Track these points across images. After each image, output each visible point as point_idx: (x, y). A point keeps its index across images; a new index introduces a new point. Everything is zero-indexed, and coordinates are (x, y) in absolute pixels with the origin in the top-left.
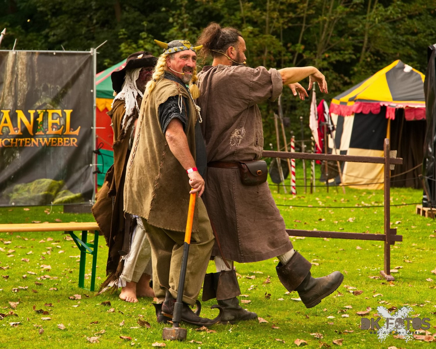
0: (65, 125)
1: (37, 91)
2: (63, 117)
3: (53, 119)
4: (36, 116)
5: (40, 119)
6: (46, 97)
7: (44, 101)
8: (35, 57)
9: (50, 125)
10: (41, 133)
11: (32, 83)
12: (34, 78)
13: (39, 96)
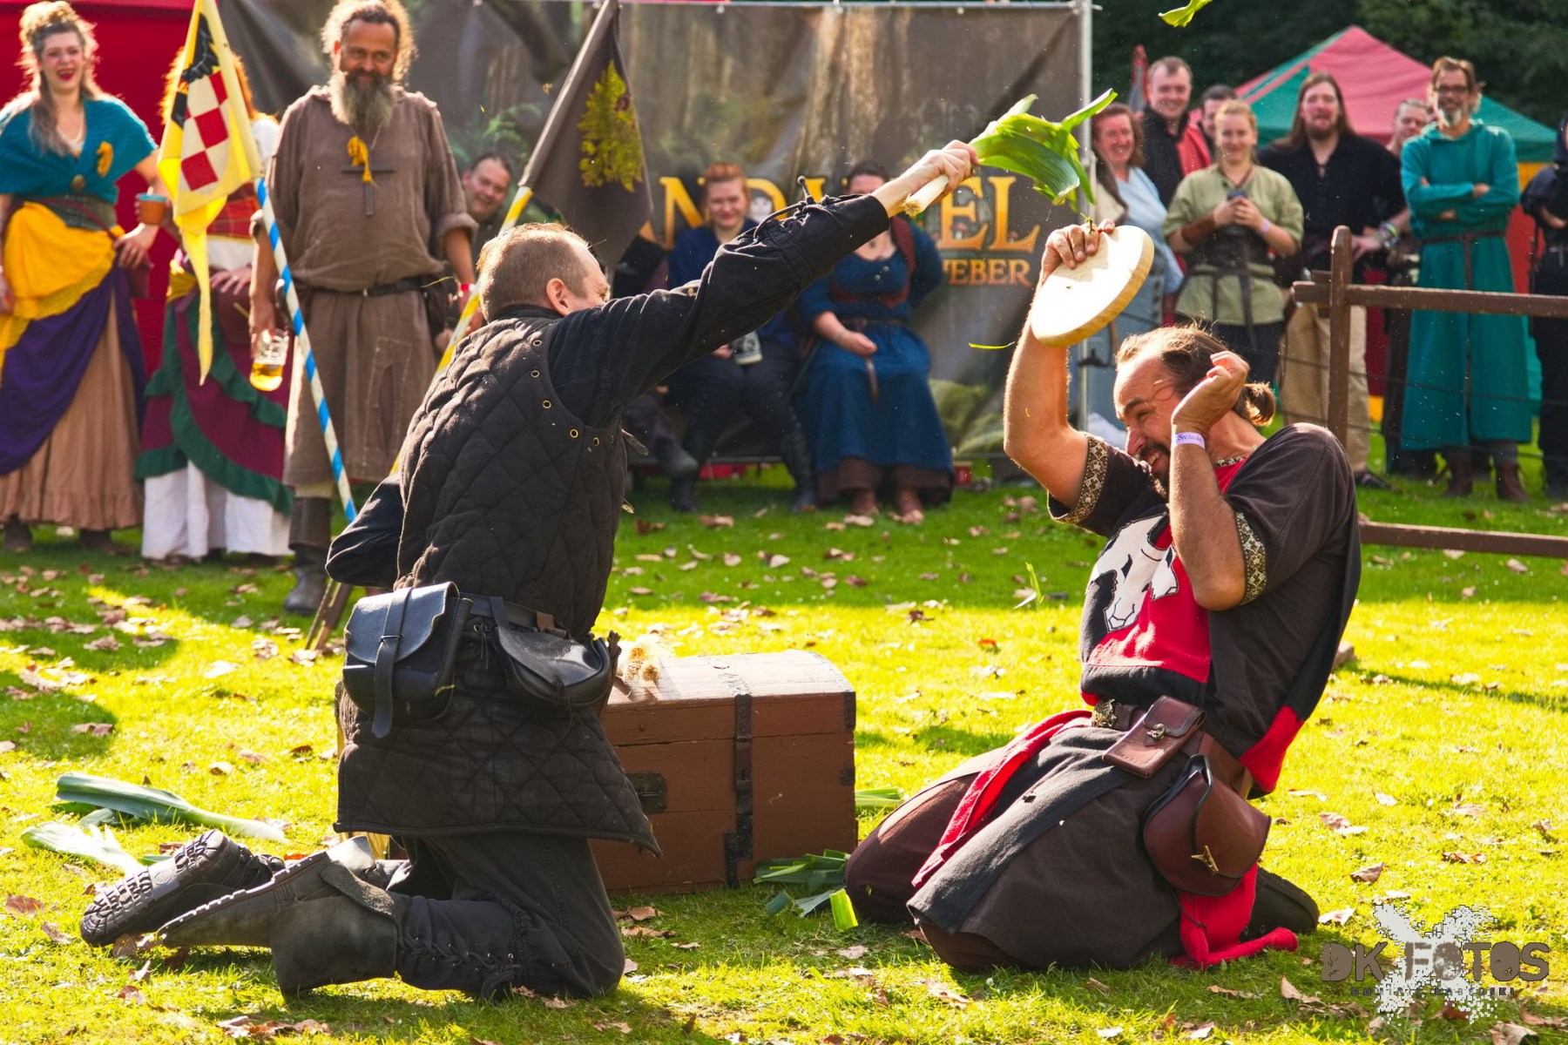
0: (992, 224)
1: (907, 121)
2: (985, 199)
8: (903, 24)
11: (891, 100)
12: (897, 86)
13: (913, 136)
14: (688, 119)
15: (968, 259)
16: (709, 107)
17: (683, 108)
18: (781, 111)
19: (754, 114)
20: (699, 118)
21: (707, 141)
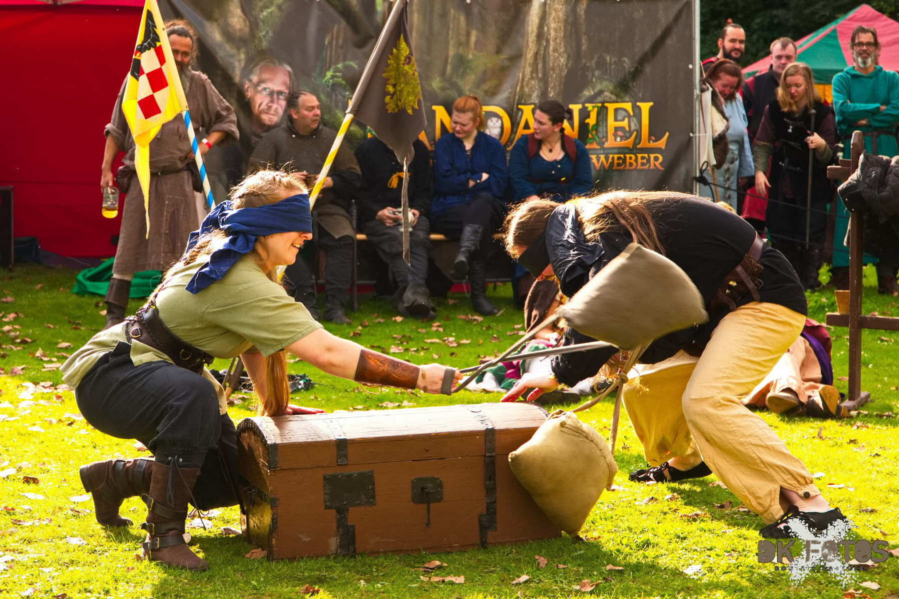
3: (616, 120)
4: (584, 114)
5: (592, 121)
6: (601, 79)
7: (598, 87)
8: (581, 8)
9: (611, 130)
10: (595, 146)
11: (575, 55)
13: (590, 77)
14: (449, 69)
15: (624, 154)
16: (462, 63)
17: (446, 62)
18: (507, 63)
19: (489, 65)
20: (456, 68)
21: (461, 83)
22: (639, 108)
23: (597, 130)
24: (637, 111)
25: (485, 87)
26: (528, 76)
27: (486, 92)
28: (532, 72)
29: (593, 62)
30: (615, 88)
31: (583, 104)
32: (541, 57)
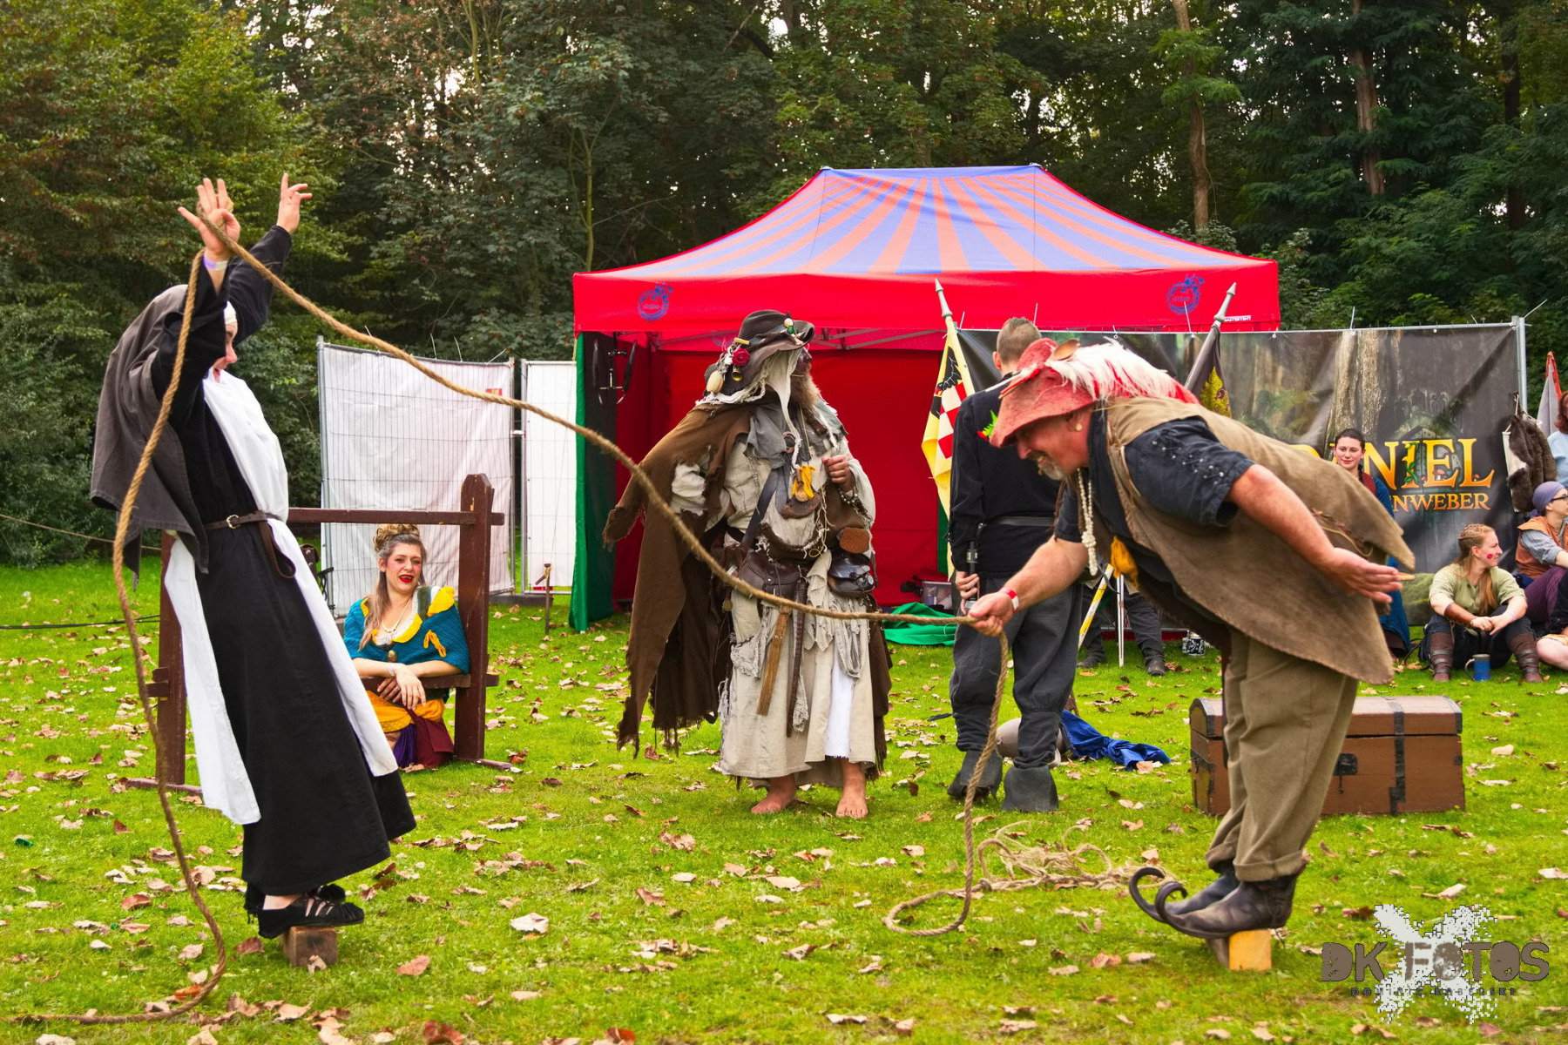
0: (1461, 470)
1: (1401, 404)
2: (1456, 452)
3: (1435, 457)
4: (1402, 452)
5: (1409, 459)
6: (1419, 415)
7: (1416, 423)
8: (1396, 342)
9: (1430, 469)
10: (1413, 485)
11: (1390, 390)
12: (1393, 382)
13: (1406, 413)
14: (1255, 407)
15: (1446, 493)
16: (1267, 399)
17: (1251, 400)
18: (1316, 400)
19: (1298, 402)
20: (1262, 406)
21: (1267, 421)
22: (1461, 445)
23: (1415, 469)
24: (1458, 448)
25: (1294, 425)
26: (1340, 413)
27: (1295, 431)
28: (1343, 409)
29: (1410, 397)
30: (1434, 423)
31: (1400, 441)
32: (1353, 392)
